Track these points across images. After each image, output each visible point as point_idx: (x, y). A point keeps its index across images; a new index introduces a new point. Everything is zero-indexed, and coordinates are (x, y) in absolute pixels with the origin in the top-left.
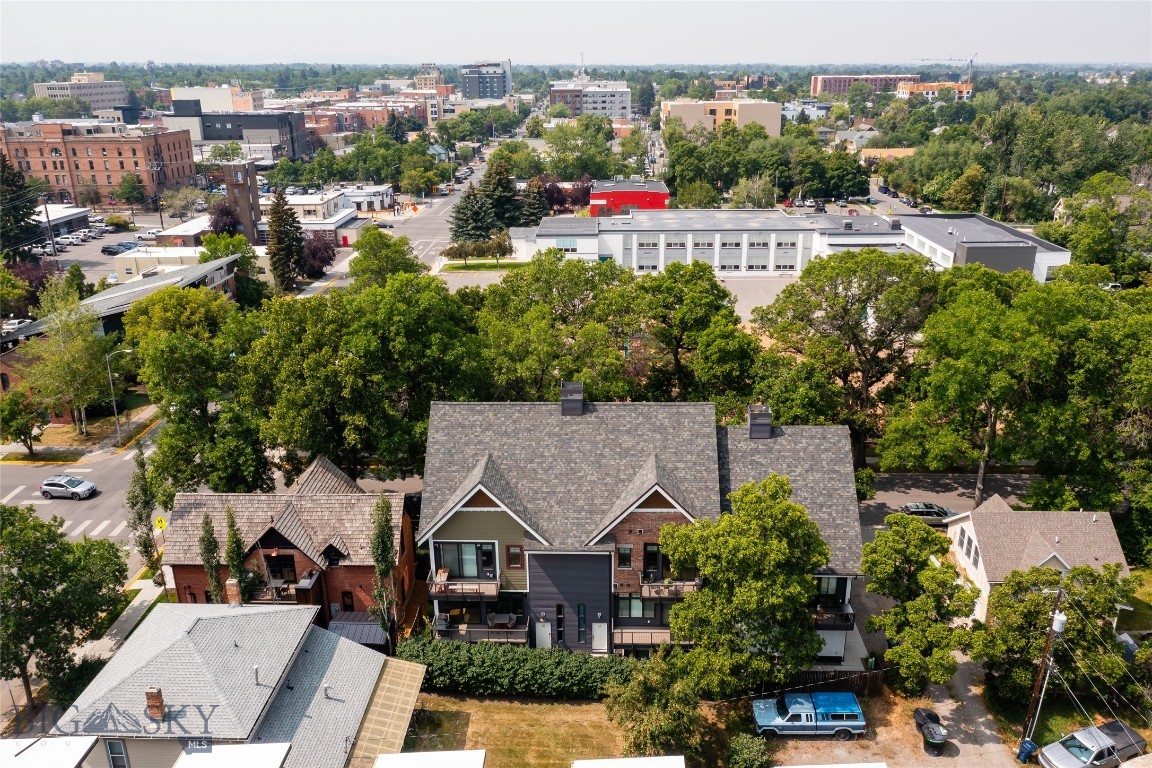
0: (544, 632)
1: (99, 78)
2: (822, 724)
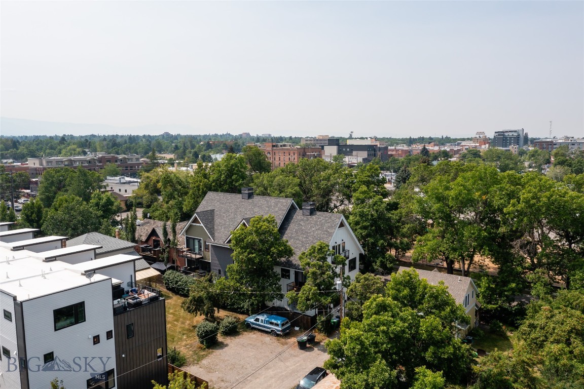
2: (266, 325)
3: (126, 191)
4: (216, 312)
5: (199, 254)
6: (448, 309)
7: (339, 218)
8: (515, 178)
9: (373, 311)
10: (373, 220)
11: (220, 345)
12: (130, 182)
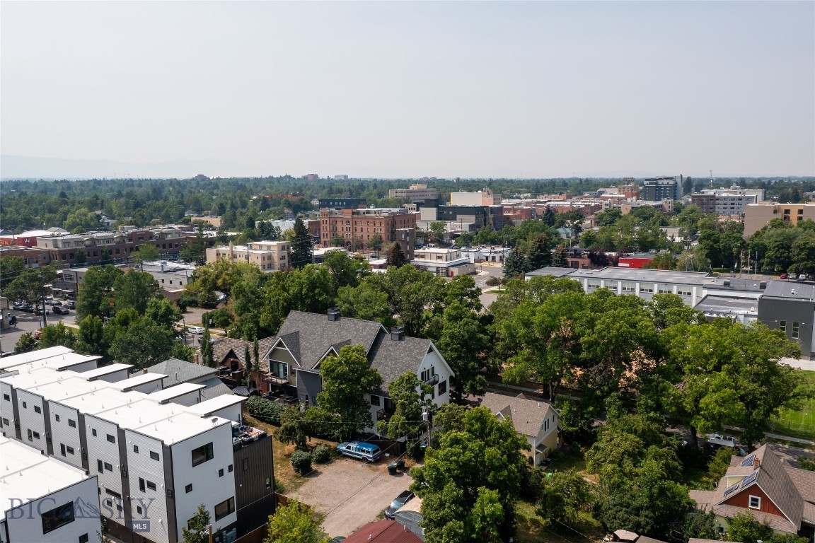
0: (303, 406)
1: (424, 187)
2: (357, 452)
3: (171, 282)
4: (308, 440)
5: (284, 379)
6: (509, 440)
7: (428, 345)
8: (598, 303)
9: (448, 444)
10: (464, 341)
11: (316, 473)
12: (175, 270)
